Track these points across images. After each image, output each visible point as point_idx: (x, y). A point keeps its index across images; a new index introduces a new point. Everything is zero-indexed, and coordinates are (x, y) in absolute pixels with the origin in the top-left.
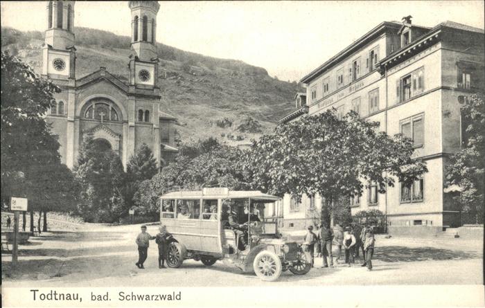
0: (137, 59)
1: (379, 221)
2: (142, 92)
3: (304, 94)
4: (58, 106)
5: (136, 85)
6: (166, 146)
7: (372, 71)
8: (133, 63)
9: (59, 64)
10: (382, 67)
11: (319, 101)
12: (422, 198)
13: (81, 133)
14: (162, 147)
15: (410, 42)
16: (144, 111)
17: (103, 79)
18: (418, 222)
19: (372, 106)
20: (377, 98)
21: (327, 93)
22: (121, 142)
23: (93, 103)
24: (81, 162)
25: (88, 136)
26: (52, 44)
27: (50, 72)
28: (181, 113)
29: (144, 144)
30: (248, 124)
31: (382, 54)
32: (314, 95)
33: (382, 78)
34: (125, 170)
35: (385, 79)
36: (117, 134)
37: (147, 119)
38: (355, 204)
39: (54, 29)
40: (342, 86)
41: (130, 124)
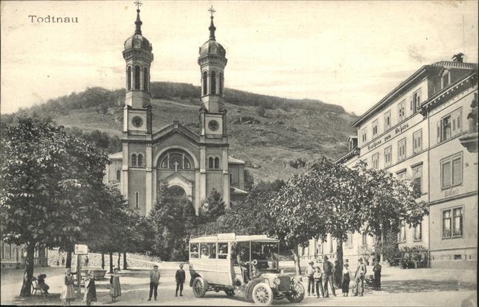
0: (207, 112)
1: (423, 257)
2: (211, 142)
3: (356, 137)
4: (137, 158)
5: (206, 136)
6: (236, 189)
7: (415, 113)
8: (203, 116)
9: (137, 122)
10: (424, 109)
11: (370, 143)
12: (462, 234)
13: (158, 182)
14: (232, 190)
15: (449, 83)
16: (214, 158)
17: (176, 132)
18: (458, 257)
19: (416, 147)
20: (420, 139)
21: (376, 136)
22: (193, 188)
23: (168, 155)
24: (158, 207)
25: (163, 185)
26: (131, 105)
27: (130, 129)
28: (255, 156)
29: (213, 189)
30: (322, 163)
31: (424, 97)
32: (364, 137)
33: (424, 119)
34: (197, 214)
35: (426, 121)
36: (190, 181)
37: (217, 166)
38: (402, 241)
39: (133, 91)
40: (389, 127)
41: (202, 170)
